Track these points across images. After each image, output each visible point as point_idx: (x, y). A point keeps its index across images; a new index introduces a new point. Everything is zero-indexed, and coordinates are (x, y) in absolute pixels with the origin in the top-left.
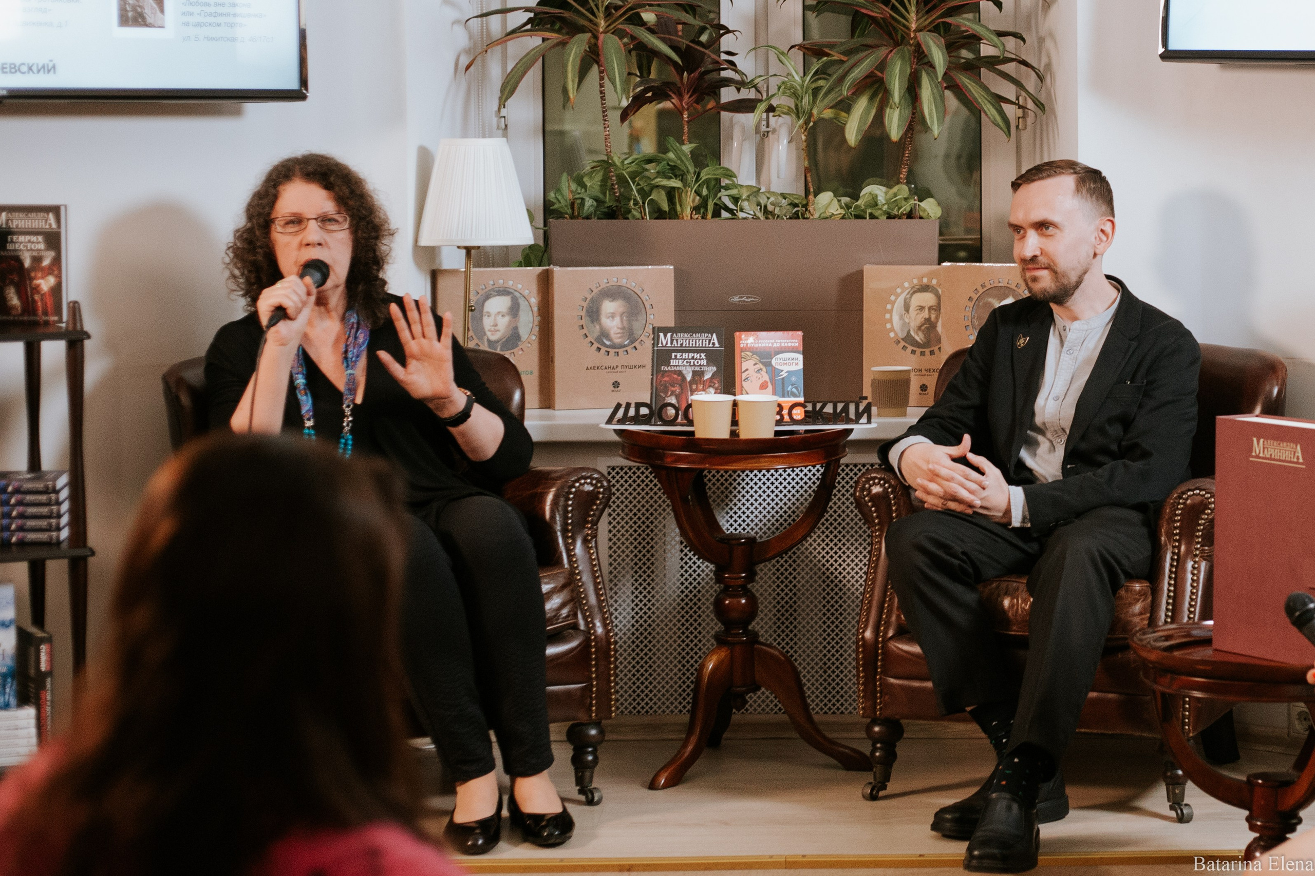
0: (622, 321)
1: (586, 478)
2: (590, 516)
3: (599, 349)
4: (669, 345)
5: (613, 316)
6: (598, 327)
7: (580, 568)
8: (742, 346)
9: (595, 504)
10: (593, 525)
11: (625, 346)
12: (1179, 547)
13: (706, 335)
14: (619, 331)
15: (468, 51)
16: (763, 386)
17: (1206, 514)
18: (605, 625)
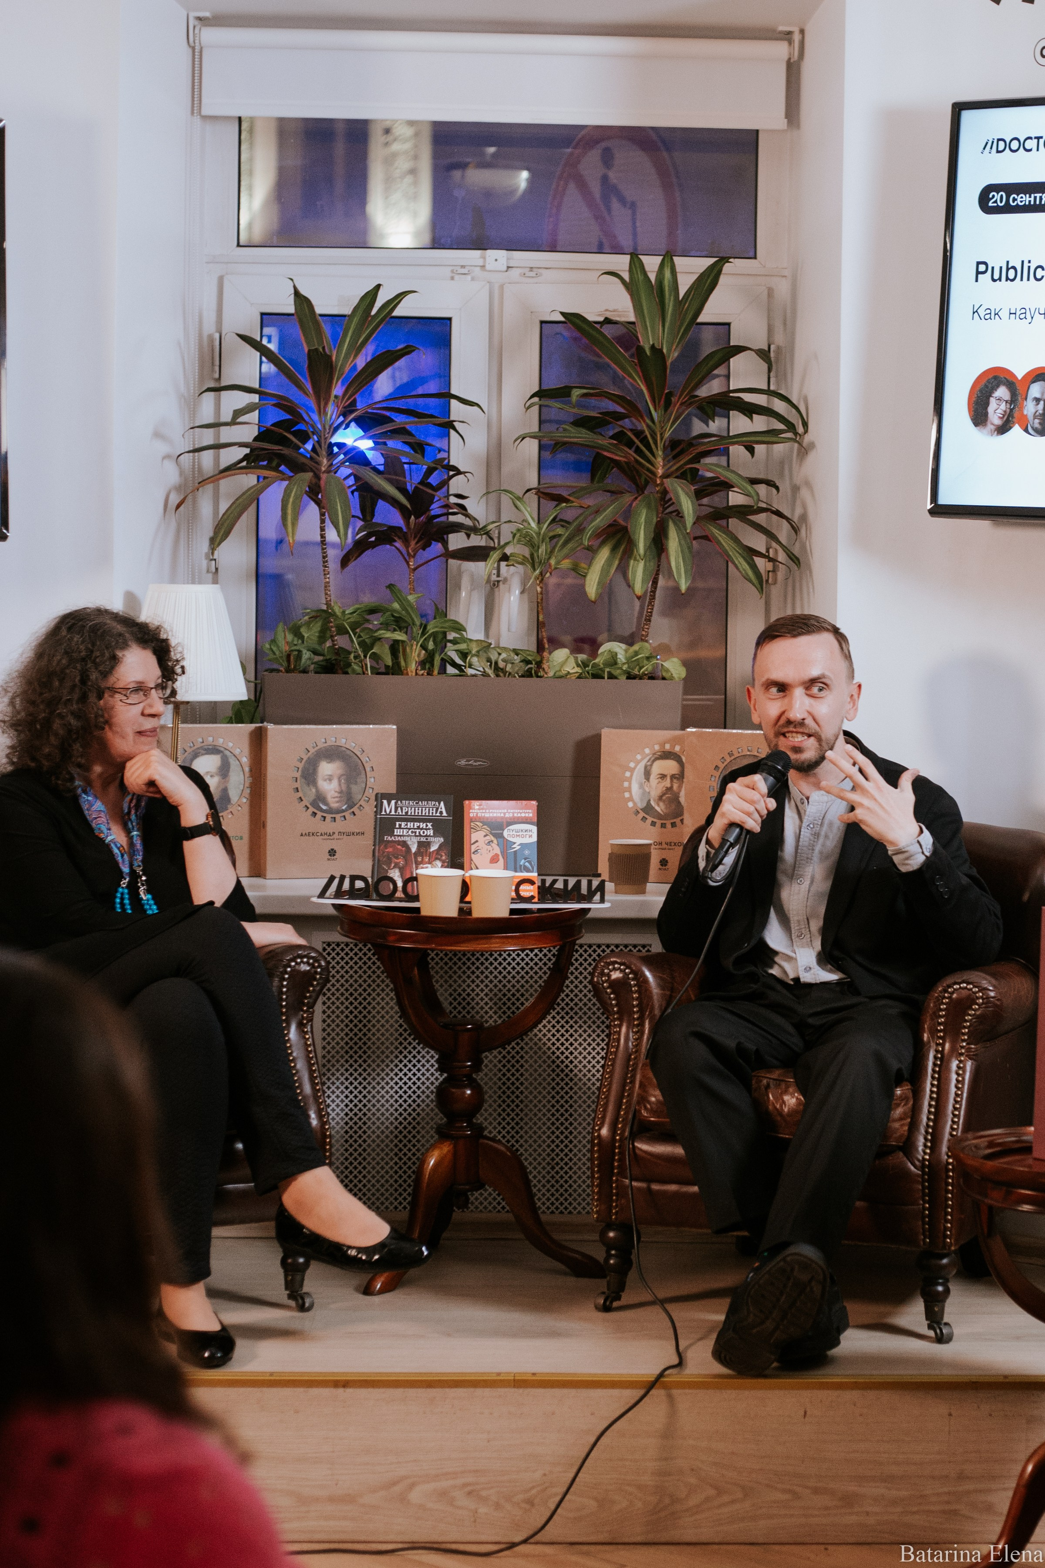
0: (340, 785)
1: (302, 957)
2: (306, 998)
3: (314, 814)
4: (393, 813)
5: (330, 779)
6: (314, 790)
7: (294, 1054)
8: (471, 815)
9: (312, 985)
10: (309, 1008)
11: (343, 811)
12: (943, 1045)
13: (433, 803)
14: (336, 795)
15: (178, 488)
16: (494, 860)
17: (973, 1010)
18: (320, 1117)
